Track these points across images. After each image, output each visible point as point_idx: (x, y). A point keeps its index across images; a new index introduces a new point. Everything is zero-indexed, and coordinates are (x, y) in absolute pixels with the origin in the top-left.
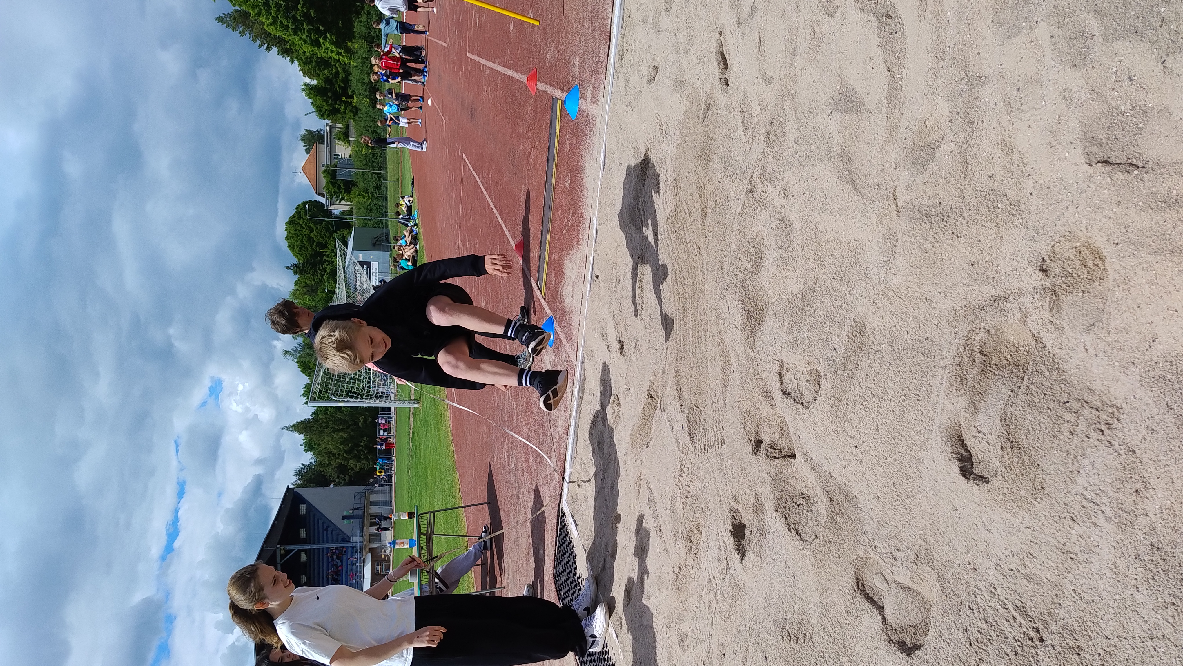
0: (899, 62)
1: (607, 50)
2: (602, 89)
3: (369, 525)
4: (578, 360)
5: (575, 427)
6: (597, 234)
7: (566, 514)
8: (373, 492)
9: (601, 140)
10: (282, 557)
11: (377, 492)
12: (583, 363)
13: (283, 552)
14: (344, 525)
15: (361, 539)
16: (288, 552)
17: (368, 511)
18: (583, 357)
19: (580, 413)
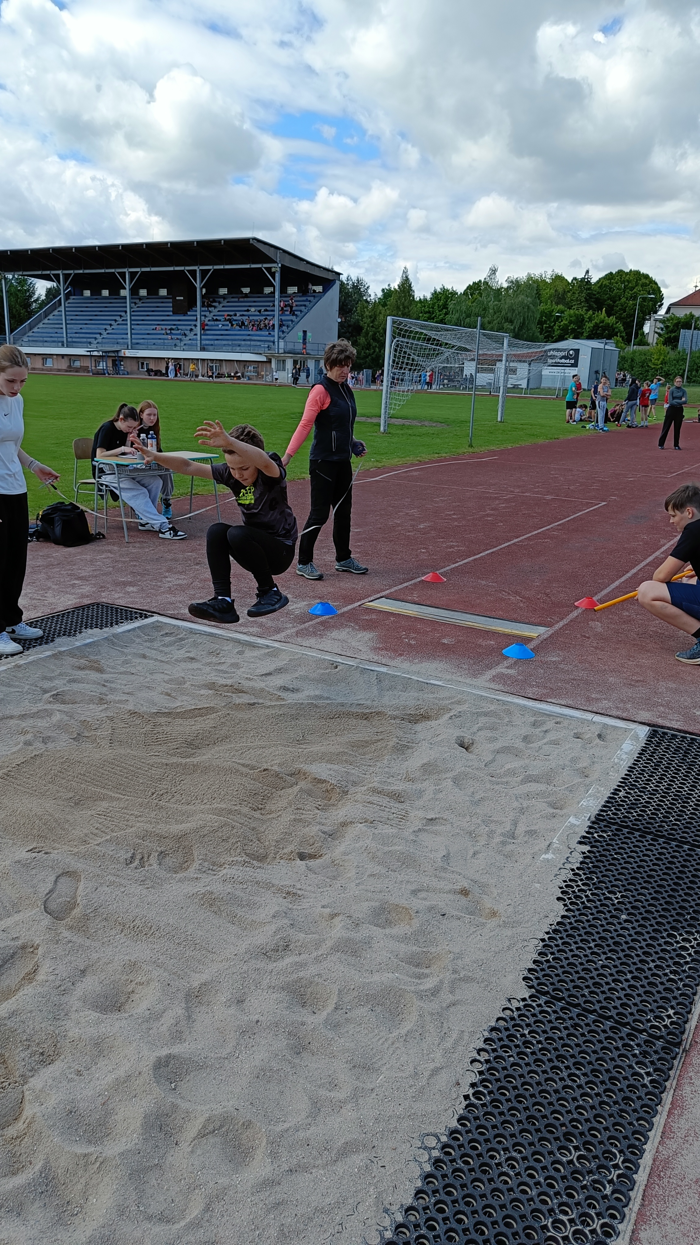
7: (146, 620)
10: (269, 269)
12: (267, 646)
13: (273, 270)
14: (296, 334)
15: (281, 351)
16: (273, 275)
18: (272, 647)
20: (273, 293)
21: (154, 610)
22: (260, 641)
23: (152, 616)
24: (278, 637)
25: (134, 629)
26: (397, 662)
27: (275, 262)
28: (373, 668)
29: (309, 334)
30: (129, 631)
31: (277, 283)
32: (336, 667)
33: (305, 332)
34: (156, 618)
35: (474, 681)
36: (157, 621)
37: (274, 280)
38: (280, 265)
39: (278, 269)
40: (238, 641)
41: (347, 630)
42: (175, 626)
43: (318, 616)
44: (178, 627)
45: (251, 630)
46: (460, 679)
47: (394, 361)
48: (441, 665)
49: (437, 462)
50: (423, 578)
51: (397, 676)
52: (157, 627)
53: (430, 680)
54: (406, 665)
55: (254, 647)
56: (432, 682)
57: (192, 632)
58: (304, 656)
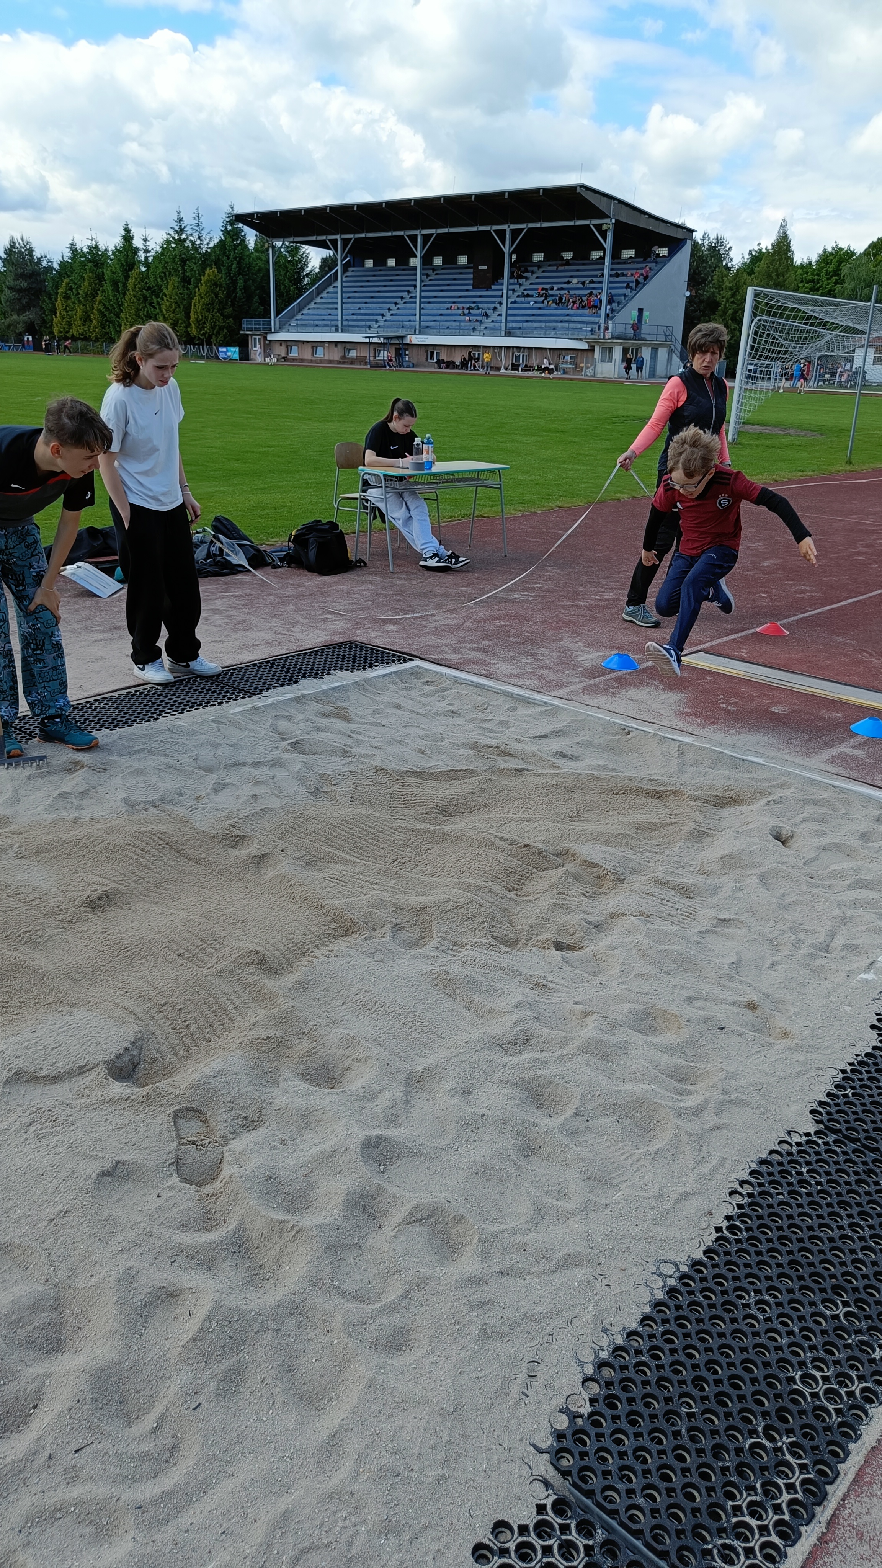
4: (551, 698)
7: (405, 664)
10: (599, 227)
13: (604, 227)
15: (608, 335)
16: (604, 234)
18: (549, 705)
20: (603, 258)
21: (415, 653)
22: (537, 696)
23: (412, 660)
24: (559, 693)
25: (390, 674)
26: (708, 731)
27: (608, 217)
28: (674, 737)
29: (646, 314)
30: (384, 676)
31: (608, 245)
32: (628, 733)
33: (641, 311)
34: (417, 662)
35: (806, 761)
36: (417, 667)
37: (605, 242)
38: (613, 221)
39: (611, 226)
40: (511, 696)
41: (648, 689)
42: (437, 673)
43: (612, 671)
44: (441, 674)
45: (528, 682)
46: (787, 757)
47: (752, 348)
48: (765, 738)
49: (799, 482)
50: (758, 630)
51: (707, 748)
52: (416, 673)
53: (747, 755)
54: (719, 736)
55: (529, 703)
56: (749, 758)
57: (457, 681)
58: (589, 718)
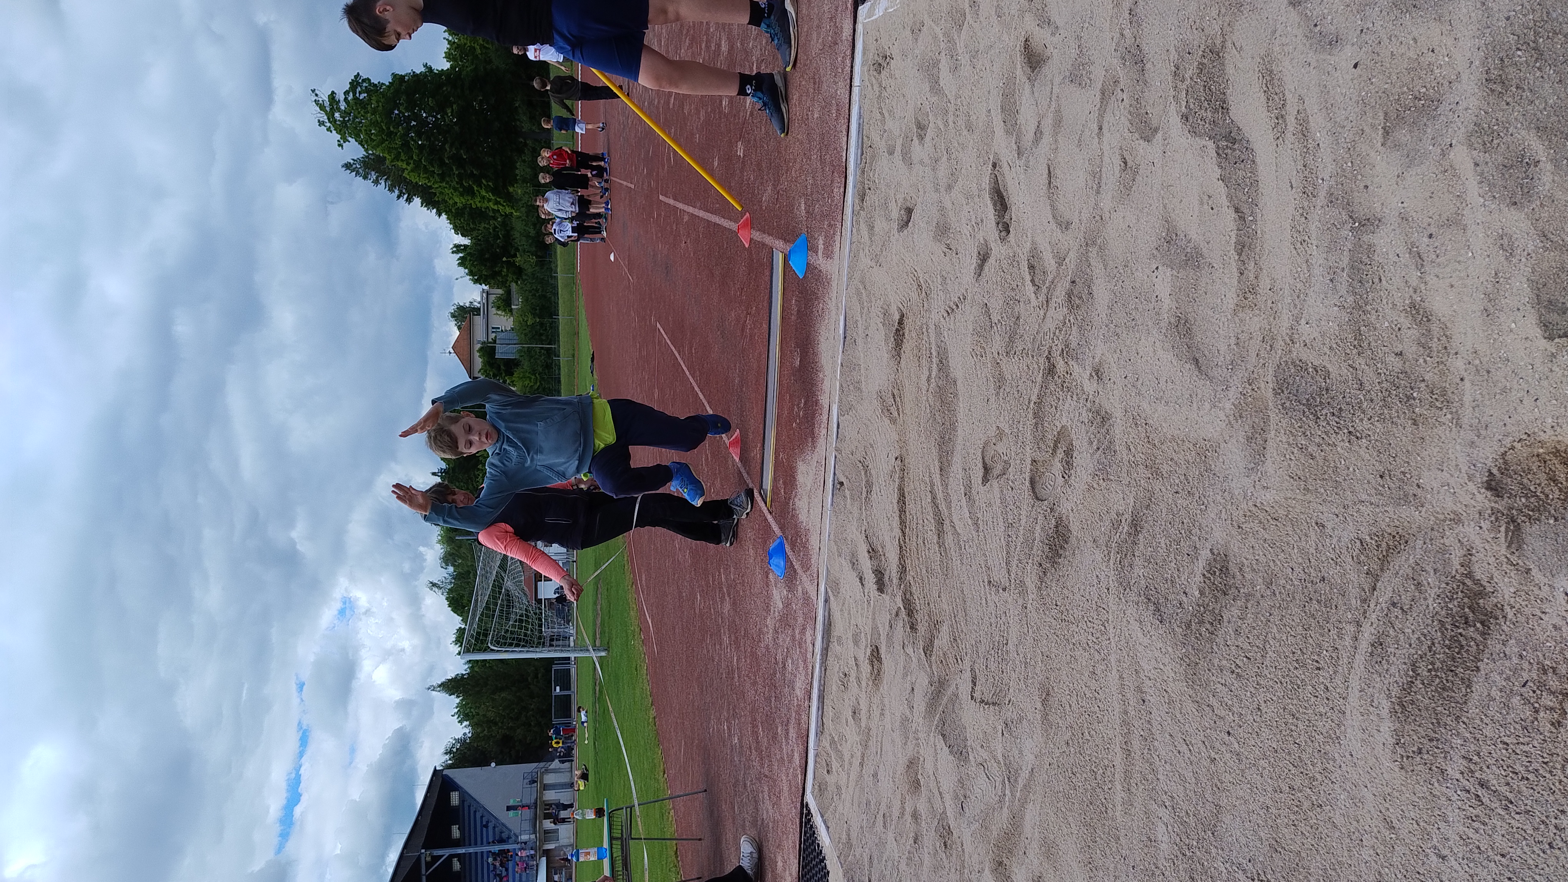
0: (1250, 200)
1: (842, 189)
2: (837, 238)
3: (542, 816)
4: (819, 598)
5: (819, 690)
6: (838, 427)
7: (812, 811)
8: (547, 771)
9: (840, 305)
10: (429, 865)
11: (555, 771)
12: (826, 601)
13: (429, 859)
14: (511, 820)
15: (533, 837)
16: (436, 858)
17: (541, 798)
18: (826, 592)
19: (825, 670)
20: (458, 856)
23: (807, 804)
24: (813, 594)
27: (419, 858)
29: (511, 803)
30: (828, 828)
31: (446, 852)
32: (842, 484)
33: (509, 808)
34: (809, 798)
35: (835, 277)
36: (812, 793)
37: (443, 855)
38: (423, 851)
39: (428, 852)
41: (796, 500)
42: (816, 762)
44: (816, 756)
46: (834, 299)
47: (518, 645)
48: (822, 338)
50: (737, 460)
51: (840, 385)
52: (821, 789)
54: (827, 384)
57: (820, 732)
